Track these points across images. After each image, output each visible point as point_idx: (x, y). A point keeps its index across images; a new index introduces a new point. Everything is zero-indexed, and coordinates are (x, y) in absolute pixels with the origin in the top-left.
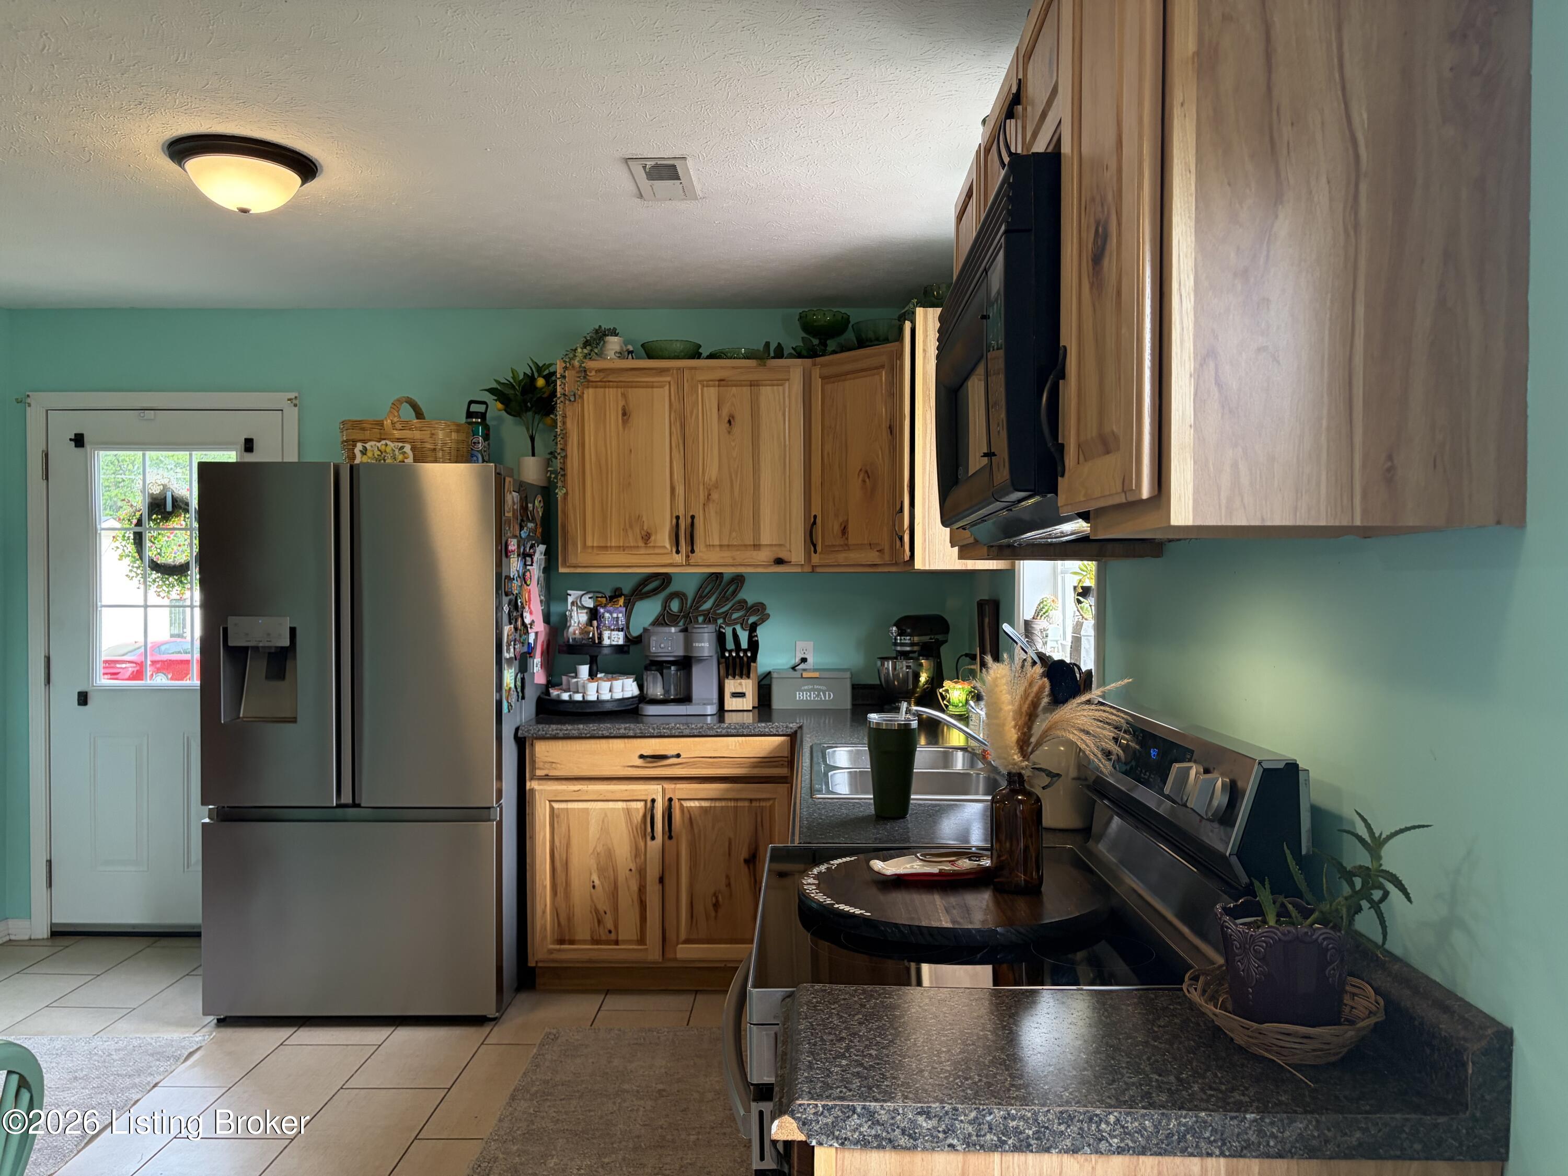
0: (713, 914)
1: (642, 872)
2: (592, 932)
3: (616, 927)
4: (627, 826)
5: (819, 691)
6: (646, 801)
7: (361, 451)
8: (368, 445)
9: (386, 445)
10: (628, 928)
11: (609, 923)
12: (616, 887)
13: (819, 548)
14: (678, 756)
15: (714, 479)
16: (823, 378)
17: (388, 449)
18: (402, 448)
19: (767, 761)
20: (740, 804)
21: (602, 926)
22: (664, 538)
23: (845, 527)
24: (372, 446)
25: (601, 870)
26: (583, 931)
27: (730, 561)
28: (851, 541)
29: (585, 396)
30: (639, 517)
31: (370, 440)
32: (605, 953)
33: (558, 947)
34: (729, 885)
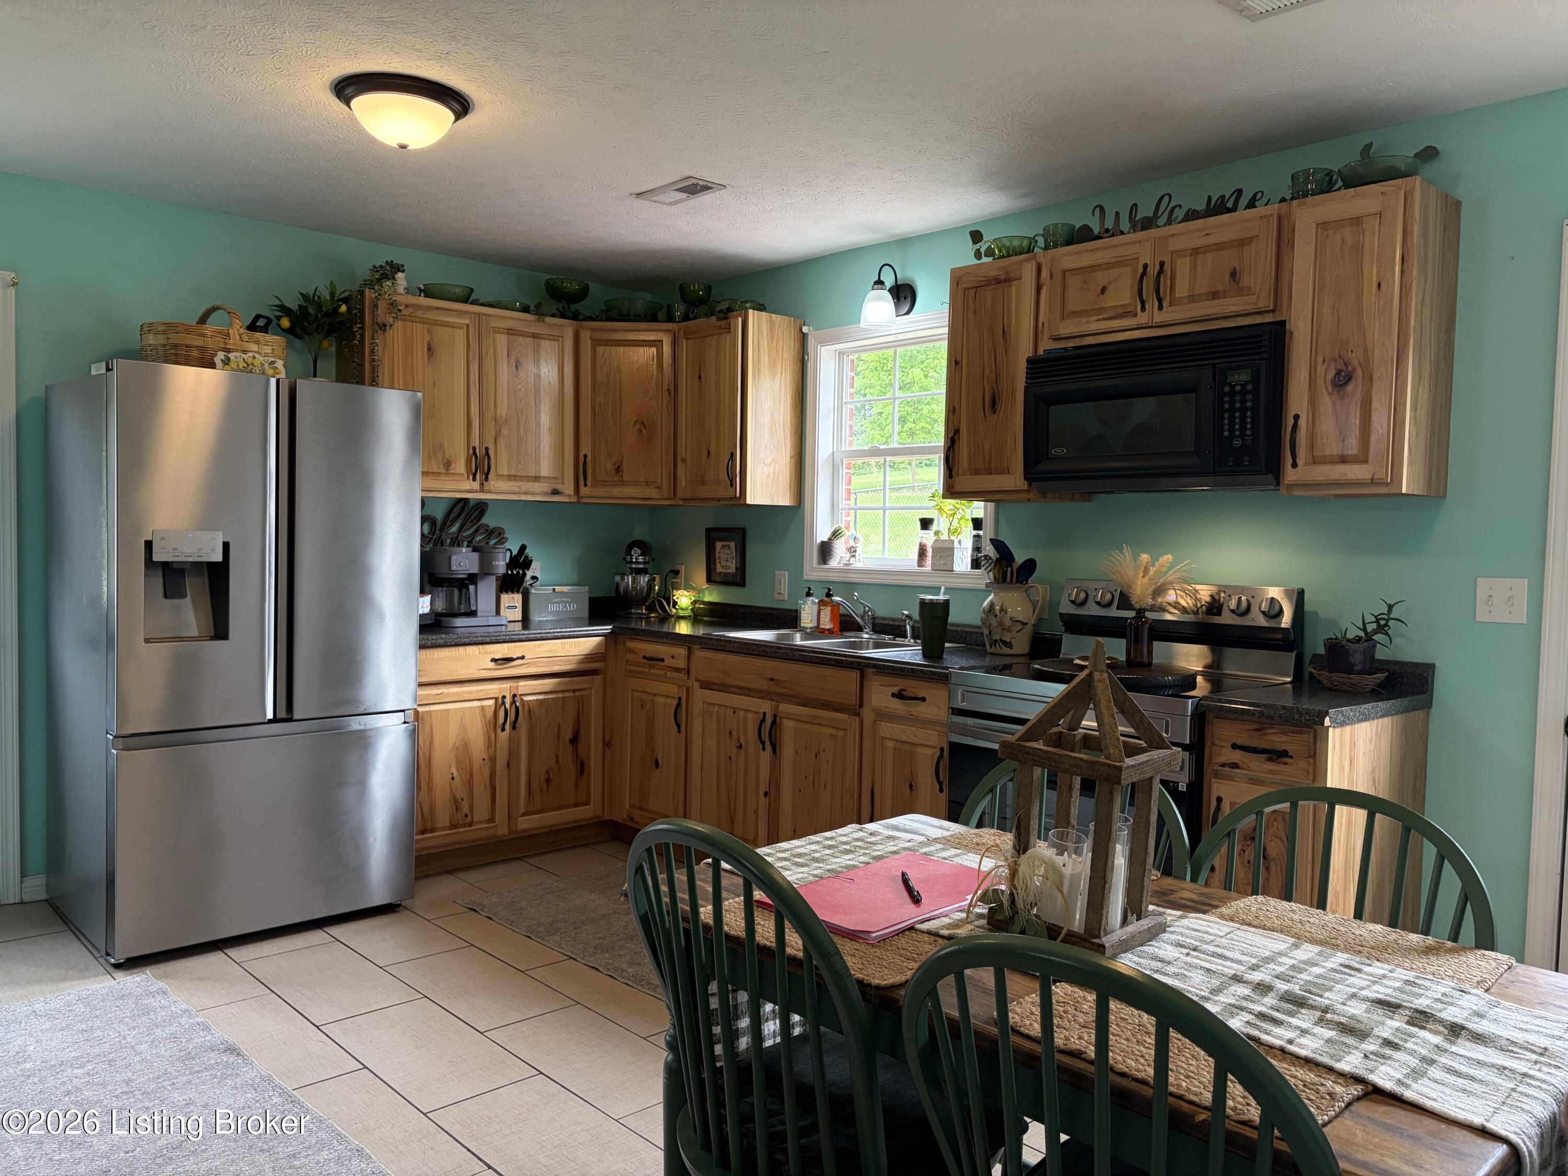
0: (545, 788)
1: (493, 760)
2: (451, 819)
3: (471, 810)
4: (481, 721)
5: (566, 602)
6: (496, 699)
7: (222, 360)
8: (231, 356)
9: (254, 358)
10: (481, 812)
11: (465, 808)
12: (471, 776)
13: (589, 483)
14: (523, 658)
15: (504, 417)
16: (593, 340)
17: (256, 362)
18: (273, 363)
20: (566, 695)
21: (459, 812)
22: (460, 466)
23: (619, 467)
24: (236, 357)
25: (459, 764)
26: (443, 820)
27: (516, 489)
28: (625, 479)
29: (395, 327)
30: (441, 446)
31: (236, 351)
32: (465, 834)
33: (421, 837)
34: (557, 762)
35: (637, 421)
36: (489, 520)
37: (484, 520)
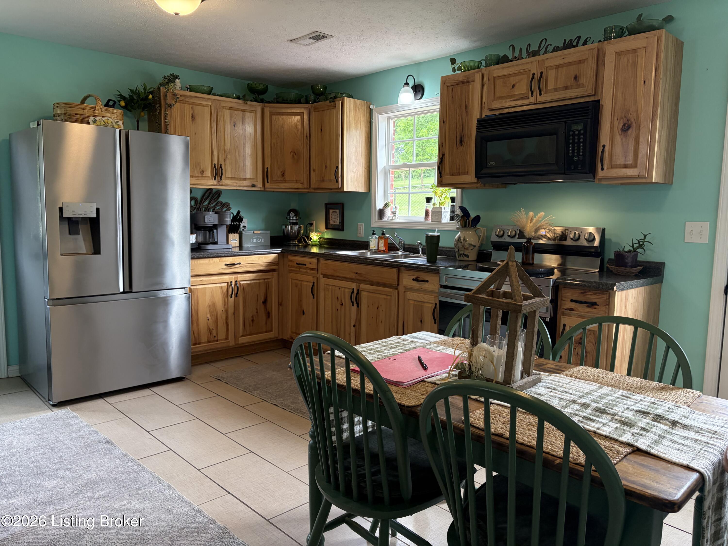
0: (252, 324)
1: (227, 311)
2: (208, 338)
3: (217, 334)
4: (221, 293)
5: (259, 238)
6: (228, 283)
7: (93, 121)
8: (97, 119)
9: (108, 120)
10: (222, 335)
11: (215, 334)
12: (217, 319)
13: (269, 181)
14: (240, 264)
15: (228, 149)
16: (270, 112)
17: (109, 122)
18: (117, 122)
19: (272, 264)
20: (261, 281)
21: (211, 335)
22: (208, 173)
23: (283, 173)
24: (99, 119)
25: (211, 312)
26: (204, 339)
27: (235, 184)
28: (286, 179)
29: (176, 106)
30: (199, 163)
31: (99, 116)
32: (214, 345)
33: (194, 346)
34: (257, 312)
35: (292, 151)
36: (223, 199)
37: (220, 199)
